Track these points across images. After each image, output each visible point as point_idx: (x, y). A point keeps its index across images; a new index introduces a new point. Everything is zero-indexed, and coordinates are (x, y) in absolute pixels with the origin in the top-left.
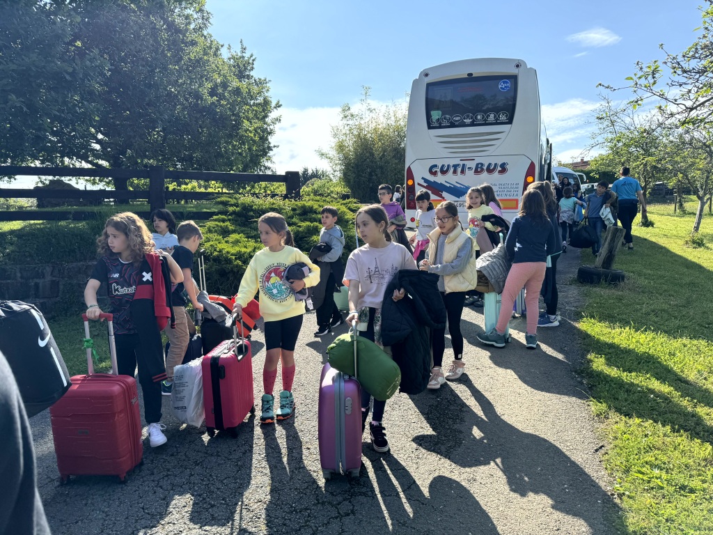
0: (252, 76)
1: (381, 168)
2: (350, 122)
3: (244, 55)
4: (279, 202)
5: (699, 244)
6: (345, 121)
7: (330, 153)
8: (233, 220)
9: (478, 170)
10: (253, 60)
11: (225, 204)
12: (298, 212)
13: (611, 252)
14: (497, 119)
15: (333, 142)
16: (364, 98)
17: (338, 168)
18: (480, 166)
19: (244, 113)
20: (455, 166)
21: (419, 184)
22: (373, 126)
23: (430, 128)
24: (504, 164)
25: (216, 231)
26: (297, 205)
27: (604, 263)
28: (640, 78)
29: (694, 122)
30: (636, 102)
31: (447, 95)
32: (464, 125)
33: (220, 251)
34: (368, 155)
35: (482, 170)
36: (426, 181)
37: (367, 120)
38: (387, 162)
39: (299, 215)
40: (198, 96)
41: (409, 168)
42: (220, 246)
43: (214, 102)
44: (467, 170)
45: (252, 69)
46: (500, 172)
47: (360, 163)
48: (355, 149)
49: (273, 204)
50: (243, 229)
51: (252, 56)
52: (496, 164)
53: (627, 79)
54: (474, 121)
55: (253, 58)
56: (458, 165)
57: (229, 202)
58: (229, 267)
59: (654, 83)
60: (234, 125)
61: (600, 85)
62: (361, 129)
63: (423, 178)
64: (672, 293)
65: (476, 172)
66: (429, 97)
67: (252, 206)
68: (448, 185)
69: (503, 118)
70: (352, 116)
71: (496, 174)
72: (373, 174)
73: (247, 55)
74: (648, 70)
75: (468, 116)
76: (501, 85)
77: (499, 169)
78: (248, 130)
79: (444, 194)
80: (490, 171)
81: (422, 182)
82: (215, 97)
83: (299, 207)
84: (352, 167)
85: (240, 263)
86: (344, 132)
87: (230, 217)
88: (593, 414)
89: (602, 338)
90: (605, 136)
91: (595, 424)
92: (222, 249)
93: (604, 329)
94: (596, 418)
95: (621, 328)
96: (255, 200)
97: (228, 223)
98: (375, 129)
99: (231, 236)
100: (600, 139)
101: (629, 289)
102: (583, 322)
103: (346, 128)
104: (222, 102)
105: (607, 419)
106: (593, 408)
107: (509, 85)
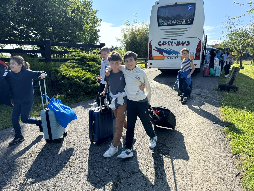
0: (91, 9)
1: (140, 45)
2: (129, 27)
4: (96, 56)
6: (127, 27)
7: (121, 39)
9: (178, 43)
11: (75, 56)
13: (233, 78)
15: (122, 35)
16: (134, 17)
17: (124, 45)
18: (179, 42)
19: (85, 21)
20: (169, 42)
21: (154, 49)
22: (137, 28)
23: (159, 26)
24: (189, 41)
25: (70, 67)
27: (230, 82)
30: (250, 11)
31: (166, 14)
32: (172, 25)
34: (135, 40)
35: (180, 44)
36: (157, 48)
37: (135, 26)
38: (142, 43)
40: (65, 13)
41: (150, 43)
43: (73, 16)
45: (91, 6)
46: (187, 44)
47: (132, 43)
48: (130, 37)
49: (94, 56)
50: (81, 66)
52: (185, 41)
54: (177, 23)
55: (92, 1)
56: (170, 41)
57: (76, 55)
58: (73, 81)
60: (81, 25)
61: (235, 3)
62: (132, 29)
63: (155, 47)
65: (177, 44)
66: (159, 15)
67: (85, 57)
68: (166, 50)
69: (189, 22)
70: (130, 24)
71: (185, 45)
72: (137, 47)
75: (174, 21)
76: (189, 8)
77: (187, 43)
78: (87, 27)
79: (164, 54)
84: (129, 45)
85: (78, 80)
86: (126, 31)
87: (76, 61)
88: (232, 154)
89: (232, 115)
90: (227, 33)
91: (234, 160)
92: (70, 74)
93: (232, 111)
94: (234, 156)
95: (240, 110)
96: (87, 54)
97: (75, 64)
98: (138, 30)
99: (76, 69)
100: (225, 34)
101: (241, 93)
102: (223, 108)
103: (127, 29)
104: (77, 16)
105: (240, 157)
106: (232, 151)
107: (192, 8)
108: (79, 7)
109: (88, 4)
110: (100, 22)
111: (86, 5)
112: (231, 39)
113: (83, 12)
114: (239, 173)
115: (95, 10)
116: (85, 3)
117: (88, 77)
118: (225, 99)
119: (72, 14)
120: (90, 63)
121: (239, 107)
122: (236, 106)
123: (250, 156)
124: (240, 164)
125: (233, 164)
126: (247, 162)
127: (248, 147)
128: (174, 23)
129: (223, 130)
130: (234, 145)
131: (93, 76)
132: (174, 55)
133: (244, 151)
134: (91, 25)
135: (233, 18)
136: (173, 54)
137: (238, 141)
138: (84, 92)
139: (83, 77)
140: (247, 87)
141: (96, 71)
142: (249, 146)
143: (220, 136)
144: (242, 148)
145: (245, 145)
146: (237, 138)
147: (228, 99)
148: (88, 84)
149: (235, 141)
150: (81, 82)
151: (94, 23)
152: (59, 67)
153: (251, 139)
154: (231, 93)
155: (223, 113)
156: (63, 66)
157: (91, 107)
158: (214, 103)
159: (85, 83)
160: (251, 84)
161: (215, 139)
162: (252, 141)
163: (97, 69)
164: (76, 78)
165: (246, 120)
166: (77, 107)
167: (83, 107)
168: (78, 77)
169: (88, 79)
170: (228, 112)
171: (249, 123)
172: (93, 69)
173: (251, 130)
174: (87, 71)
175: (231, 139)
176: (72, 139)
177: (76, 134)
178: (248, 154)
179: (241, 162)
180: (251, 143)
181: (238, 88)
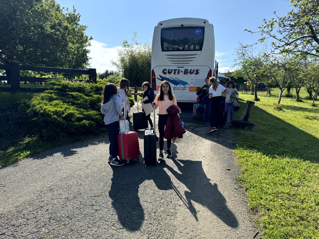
0: (79, 24)
1: (142, 71)
2: (127, 49)
3: (75, 13)
4: (83, 84)
5: (280, 109)
6: (124, 48)
7: (117, 62)
8: (57, 93)
9: (186, 72)
10: (79, 16)
11: (54, 84)
12: (94, 89)
13: (248, 113)
14: (194, 48)
15: (119, 58)
16: (134, 38)
17: (121, 70)
18: (186, 70)
19: (69, 39)
20: (175, 70)
21: (158, 78)
22: (138, 51)
23: (163, 50)
24: (198, 70)
25: (46, 99)
26: (93, 86)
27: (244, 118)
28: (265, 27)
29: (287, 51)
30: (262, 40)
31: (171, 36)
32: (178, 50)
33: (45, 110)
34: (135, 64)
35: (187, 72)
36: (161, 77)
37: (135, 48)
38: (144, 68)
39: (94, 91)
40: (42, 28)
41: (153, 70)
42: (45, 107)
43: (53, 32)
44: (180, 72)
45: (79, 20)
47: (131, 68)
48: (129, 61)
49: (80, 85)
50: (62, 97)
51: (79, 14)
52: (194, 70)
53: (259, 27)
54: (184, 48)
55: (79, 15)
56: (176, 70)
58: (49, 119)
59: (271, 30)
60: (64, 45)
61: (246, 30)
62: (132, 52)
63: (160, 75)
64: (276, 133)
65: (185, 73)
66: (162, 37)
67: (68, 85)
68: (171, 79)
69: (197, 47)
70: (128, 46)
71: (194, 74)
72: (138, 74)
73: (76, 14)
74: (269, 23)
75: (181, 46)
76: (197, 31)
77: (195, 72)
78: (71, 48)
80: (191, 73)
81: (159, 77)
82: (53, 30)
83: (94, 87)
84: (128, 70)
85: (56, 117)
86: (124, 53)
87: (55, 91)
88: (249, 209)
89: (248, 158)
90: (240, 60)
91: (251, 216)
92: (46, 109)
93: (248, 153)
94: (251, 211)
95: (257, 153)
96: (71, 82)
97: (53, 95)
98: (139, 53)
99: (54, 101)
100: (238, 62)
101: (257, 131)
102: (238, 150)
103: (125, 51)
104: (57, 33)
105: (257, 212)
106: (249, 205)
107: (200, 31)
108: (62, 21)
109: (74, 18)
110: (89, 40)
111: (71, 19)
112: (245, 67)
113: (66, 28)
114: (258, 233)
115: (84, 25)
116: (71, 17)
117: (71, 113)
118: (240, 139)
119: (52, 30)
120: (74, 94)
121: (255, 148)
122: (252, 147)
123: (268, 210)
124: (258, 221)
125: (250, 222)
126: (266, 217)
127: (266, 199)
128: (181, 48)
129: (239, 178)
130: (251, 196)
131: (79, 111)
132: (182, 86)
133: (262, 203)
134: (77, 45)
135: (245, 46)
136: (180, 84)
137: (255, 192)
138: (65, 133)
139: (64, 113)
140: (263, 124)
141: (82, 104)
142: (268, 197)
143: (236, 186)
144: (259, 200)
145: (263, 196)
146: (254, 187)
147: (243, 139)
148: (71, 122)
149: (251, 192)
150: (60, 119)
151: (82, 42)
152: (30, 98)
153: (269, 188)
154: (246, 131)
155: (238, 156)
156: (36, 98)
157: (74, 154)
158: (227, 143)
159: (66, 121)
160: (267, 120)
161: (230, 190)
162: (270, 191)
163: (84, 102)
164: (54, 114)
165: (263, 164)
166: (54, 154)
167: (62, 154)
168: (56, 113)
169: (71, 115)
170: (243, 155)
171: (266, 168)
172: (79, 102)
173: (268, 176)
174: (70, 104)
175: (247, 189)
176: (44, 202)
177: (50, 195)
178: (267, 208)
179: (259, 218)
180: (269, 193)
181: (253, 125)
